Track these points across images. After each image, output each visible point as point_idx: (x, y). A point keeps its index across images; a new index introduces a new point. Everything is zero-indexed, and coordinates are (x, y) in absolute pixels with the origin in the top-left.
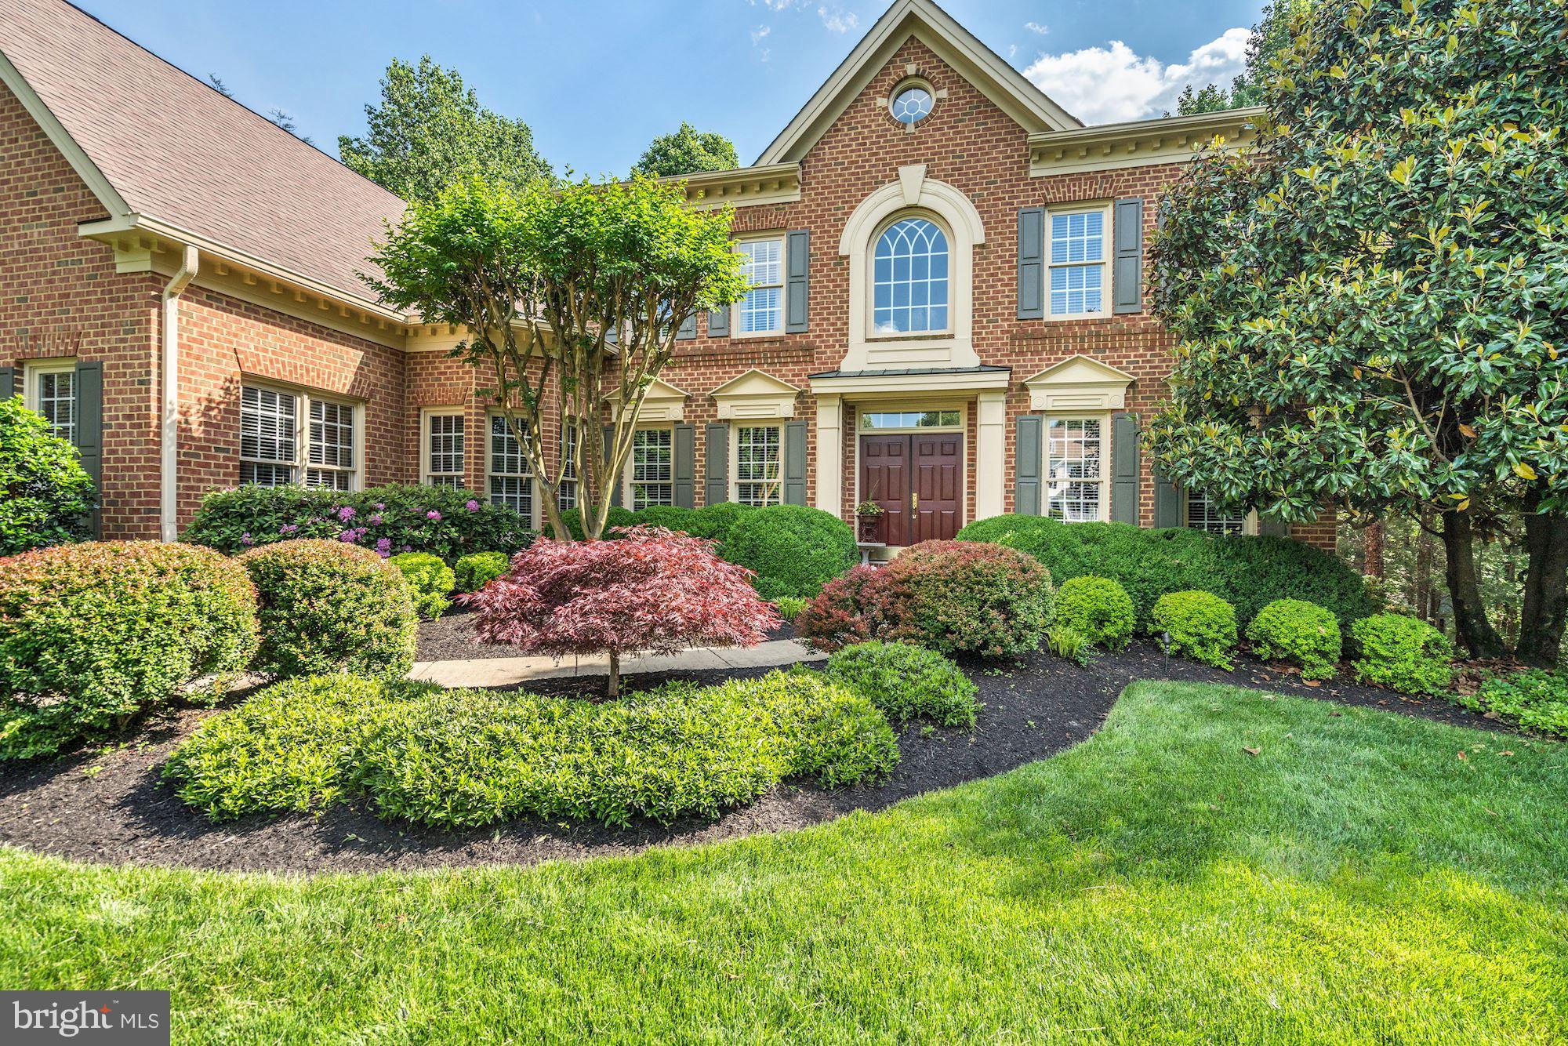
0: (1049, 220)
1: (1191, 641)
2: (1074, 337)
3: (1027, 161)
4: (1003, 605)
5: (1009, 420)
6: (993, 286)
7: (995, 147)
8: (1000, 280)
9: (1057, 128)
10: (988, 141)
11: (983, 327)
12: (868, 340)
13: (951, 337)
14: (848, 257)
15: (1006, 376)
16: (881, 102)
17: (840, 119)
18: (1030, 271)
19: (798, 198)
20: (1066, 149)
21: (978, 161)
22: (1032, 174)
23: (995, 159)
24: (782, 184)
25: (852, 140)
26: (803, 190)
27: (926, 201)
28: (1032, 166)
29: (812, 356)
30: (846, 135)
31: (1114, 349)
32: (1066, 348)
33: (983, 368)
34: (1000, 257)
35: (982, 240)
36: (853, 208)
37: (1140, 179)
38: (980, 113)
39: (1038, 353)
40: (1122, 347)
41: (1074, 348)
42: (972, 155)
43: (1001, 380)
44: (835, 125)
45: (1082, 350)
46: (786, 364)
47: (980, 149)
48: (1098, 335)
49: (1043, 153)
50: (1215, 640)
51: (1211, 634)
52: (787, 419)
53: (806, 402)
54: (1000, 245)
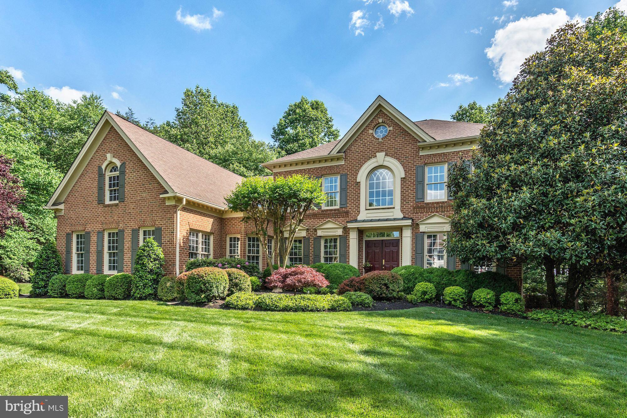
0: (427, 169)
1: (451, 300)
2: (434, 208)
3: (419, 150)
5: (413, 235)
6: (407, 191)
7: (408, 145)
8: (410, 189)
9: (428, 141)
10: (406, 144)
11: (404, 205)
12: (366, 210)
13: (394, 208)
14: (360, 182)
15: (410, 221)
16: (371, 131)
17: (357, 137)
18: (420, 186)
19: (344, 163)
20: (431, 147)
21: (403, 150)
22: (421, 154)
23: (408, 149)
24: (338, 159)
25: (361, 144)
26: (345, 161)
27: (385, 164)
28: (420, 152)
29: (348, 215)
30: (359, 143)
31: (447, 211)
32: (432, 211)
33: (404, 218)
34: (410, 181)
35: (403, 176)
36: (362, 166)
37: (456, 155)
38: (403, 134)
39: (422, 213)
40: (450, 210)
41: (434, 211)
42: (401, 148)
43: (409, 222)
44: (355, 139)
45: (437, 212)
46: (340, 218)
47: (403, 146)
48: (442, 207)
49: (423, 148)
50: (458, 299)
51: (457, 298)
52: (340, 236)
53: (346, 230)
54: (410, 178)
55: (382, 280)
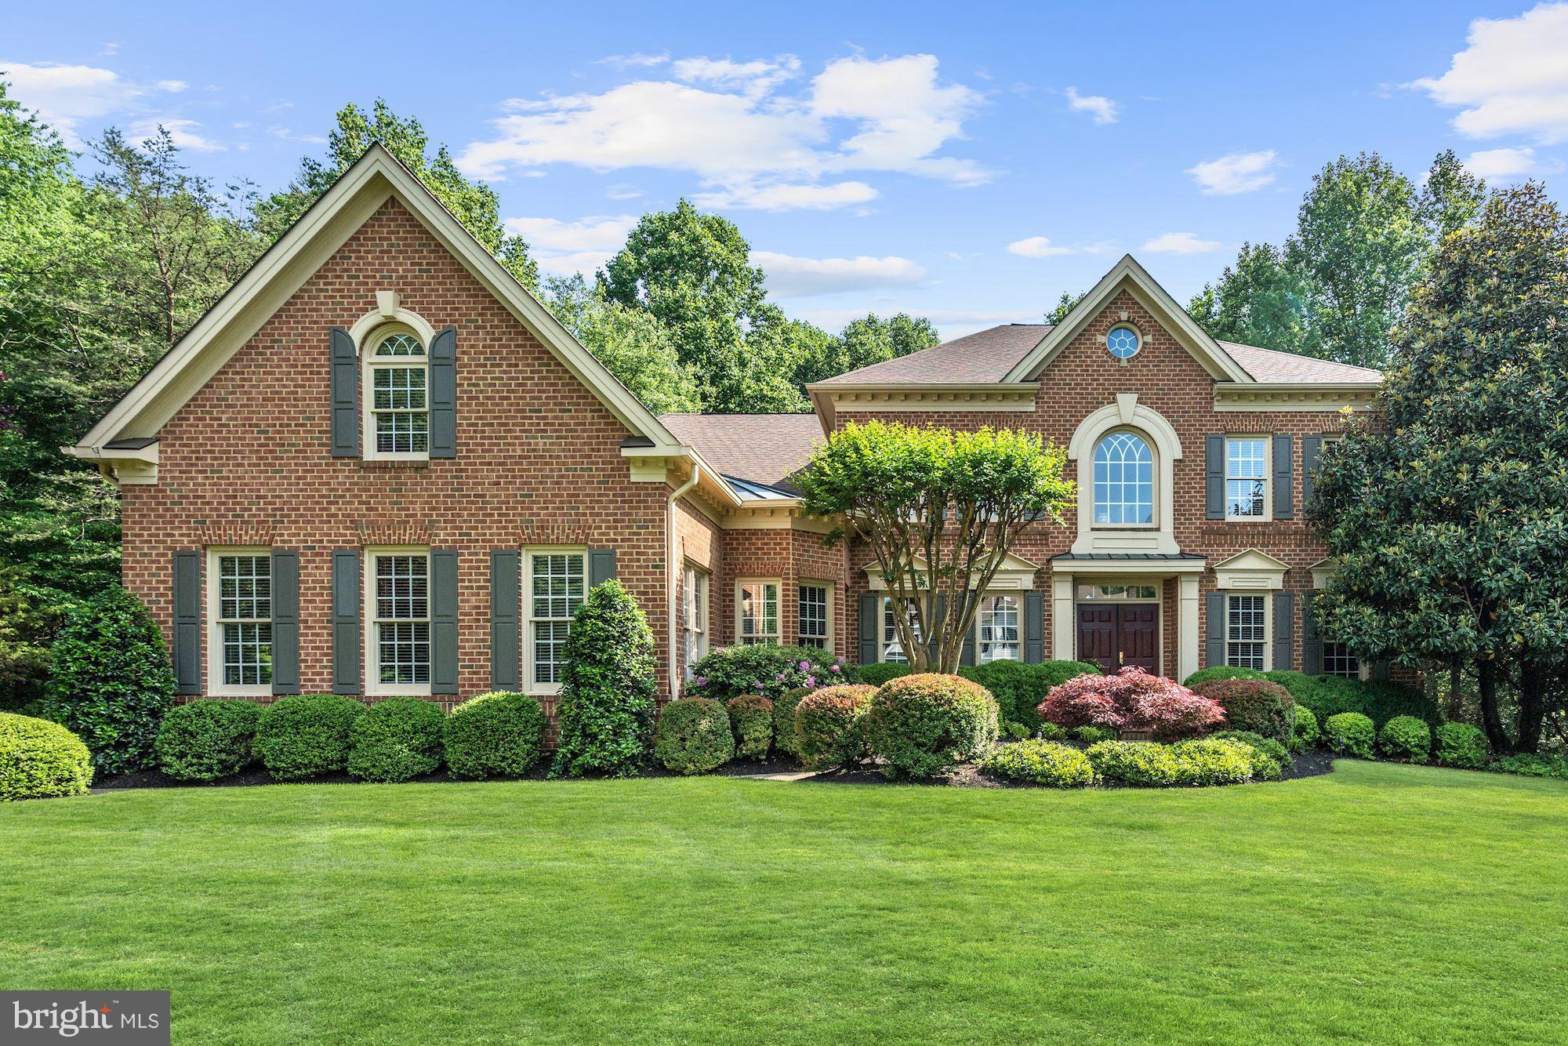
0: (1228, 445)
1: (1351, 742)
2: (1248, 535)
3: (1212, 398)
4: (1279, 713)
5: (1201, 595)
6: (1188, 492)
7: (1188, 385)
8: (1193, 488)
9: (1237, 381)
10: (1183, 380)
11: (1182, 524)
12: (1093, 529)
13: (1158, 530)
14: (1076, 461)
15: (1203, 563)
16: (1101, 339)
17: (1067, 348)
18: (1215, 482)
19: (1033, 409)
20: (1242, 395)
21: (1176, 394)
22: (1216, 409)
23: (1188, 394)
24: (1022, 396)
25: (1078, 366)
26: (1037, 403)
27: (1137, 422)
28: (1216, 403)
29: (1047, 540)
30: (1072, 362)
31: (1274, 544)
32: (1242, 542)
33: (1183, 556)
34: (1193, 470)
35: (1180, 456)
36: (1080, 421)
37: (1290, 421)
38: (1177, 357)
39: (1221, 545)
40: (1280, 543)
41: (1247, 543)
42: (1171, 389)
43: (1199, 566)
44: (1063, 352)
45: (1253, 545)
46: (1025, 545)
47: (1177, 385)
48: (1264, 534)
49: (1224, 396)
50: (1364, 741)
51: (1363, 738)
52: (1026, 591)
53: (1044, 578)
54: (1193, 461)
55: (1272, 701)
